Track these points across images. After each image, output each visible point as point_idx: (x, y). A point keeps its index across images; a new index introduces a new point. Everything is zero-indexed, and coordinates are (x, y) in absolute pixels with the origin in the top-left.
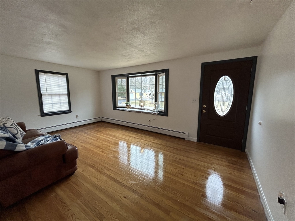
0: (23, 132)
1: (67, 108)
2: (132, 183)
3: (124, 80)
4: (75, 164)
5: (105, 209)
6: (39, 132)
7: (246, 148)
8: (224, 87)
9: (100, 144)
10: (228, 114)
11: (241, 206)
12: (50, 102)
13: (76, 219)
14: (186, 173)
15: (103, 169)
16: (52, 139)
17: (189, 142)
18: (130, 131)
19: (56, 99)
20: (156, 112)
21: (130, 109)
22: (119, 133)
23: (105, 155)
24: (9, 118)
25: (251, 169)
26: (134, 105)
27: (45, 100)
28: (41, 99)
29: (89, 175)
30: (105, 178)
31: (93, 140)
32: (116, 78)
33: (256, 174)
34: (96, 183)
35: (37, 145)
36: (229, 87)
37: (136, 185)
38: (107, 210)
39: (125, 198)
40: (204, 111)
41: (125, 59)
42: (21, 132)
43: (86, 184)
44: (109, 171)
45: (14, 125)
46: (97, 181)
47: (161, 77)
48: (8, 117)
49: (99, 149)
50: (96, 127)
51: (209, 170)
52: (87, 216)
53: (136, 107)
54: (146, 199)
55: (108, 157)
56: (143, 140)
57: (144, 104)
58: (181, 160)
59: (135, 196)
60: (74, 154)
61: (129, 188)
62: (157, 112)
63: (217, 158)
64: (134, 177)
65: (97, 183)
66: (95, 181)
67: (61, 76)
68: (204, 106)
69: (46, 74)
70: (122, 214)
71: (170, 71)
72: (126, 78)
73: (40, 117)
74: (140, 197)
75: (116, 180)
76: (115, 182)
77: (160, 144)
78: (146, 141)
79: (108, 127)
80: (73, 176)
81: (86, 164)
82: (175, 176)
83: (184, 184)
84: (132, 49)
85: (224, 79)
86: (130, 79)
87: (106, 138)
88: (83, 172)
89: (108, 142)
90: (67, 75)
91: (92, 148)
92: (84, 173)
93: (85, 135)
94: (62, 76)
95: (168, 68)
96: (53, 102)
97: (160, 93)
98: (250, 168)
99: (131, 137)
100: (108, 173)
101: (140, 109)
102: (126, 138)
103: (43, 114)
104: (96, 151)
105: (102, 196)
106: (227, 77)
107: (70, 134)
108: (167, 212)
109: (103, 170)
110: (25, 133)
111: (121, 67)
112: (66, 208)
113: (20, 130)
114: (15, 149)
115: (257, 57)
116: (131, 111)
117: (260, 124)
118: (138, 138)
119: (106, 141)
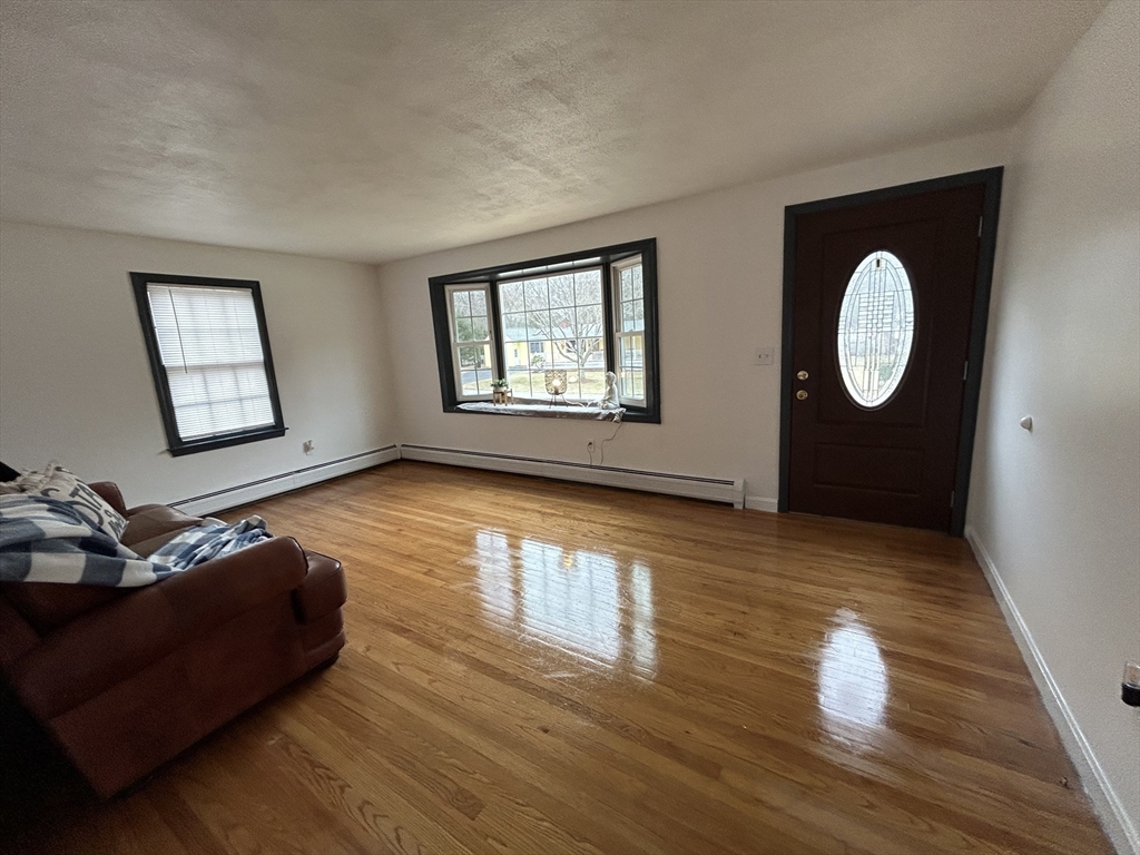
0: (119, 519)
1: (267, 419)
2: (560, 679)
3: (479, 296)
4: (336, 624)
5: (477, 776)
6: (179, 517)
7: (967, 521)
8: (877, 295)
9: (413, 548)
10: (896, 397)
11: (976, 730)
12: (202, 398)
13: (379, 820)
14: (758, 629)
15: (443, 635)
16: (236, 536)
17: (750, 517)
18: (516, 488)
19: (222, 385)
20: (613, 412)
21: (510, 406)
22: (479, 501)
23: (439, 583)
24: (58, 469)
25: (992, 596)
26: (525, 387)
27: (182, 391)
28: (164, 388)
29: (395, 661)
30: (458, 668)
31: (383, 530)
32: (448, 288)
33: (1017, 614)
34: (425, 685)
35: (188, 563)
36: (896, 297)
37: (578, 683)
38: (485, 780)
39: (546, 731)
40: (802, 394)
41: (487, 209)
42: (114, 520)
43: (390, 695)
44: (465, 640)
45: (81, 493)
46: (431, 682)
47: (626, 275)
48: (53, 466)
49: (414, 566)
50: (385, 483)
51: (838, 612)
52: (414, 806)
53: (534, 397)
54: (623, 730)
55: (453, 592)
56: (574, 519)
57: (564, 384)
58: (729, 582)
59: (581, 723)
60: (331, 587)
61: (554, 697)
62: (618, 411)
63: (862, 567)
64: (564, 655)
65: (430, 688)
66: (422, 680)
67: (232, 294)
68: (800, 373)
69: (174, 288)
70: (543, 789)
71: (661, 246)
72: (487, 285)
73: (168, 457)
74: (601, 724)
75: (498, 672)
76: (498, 679)
77: (641, 531)
78: (586, 524)
79: (432, 481)
80: (334, 667)
81: (374, 621)
82: (715, 641)
83: (756, 667)
84: (516, 166)
85: (875, 263)
86: (503, 288)
87: (429, 521)
88: (368, 653)
89: (443, 538)
90: (254, 288)
91: (385, 562)
92: (375, 656)
93: (348, 515)
94: (235, 291)
95: (653, 237)
96: (215, 397)
97: (626, 334)
98: (987, 592)
99: (525, 510)
100: (463, 647)
101: (551, 403)
102: (508, 518)
103: (179, 447)
104: (402, 571)
105: (457, 731)
106: (887, 257)
107: (290, 517)
108: (709, 768)
109: (442, 639)
110: (124, 523)
111: (469, 242)
112: (332, 782)
113: (106, 512)
114: (120, 579)
115: (999, 171)
116: (517, 414)
117: (1028, 425)
118: (553, 515)
119: (435, 531)
